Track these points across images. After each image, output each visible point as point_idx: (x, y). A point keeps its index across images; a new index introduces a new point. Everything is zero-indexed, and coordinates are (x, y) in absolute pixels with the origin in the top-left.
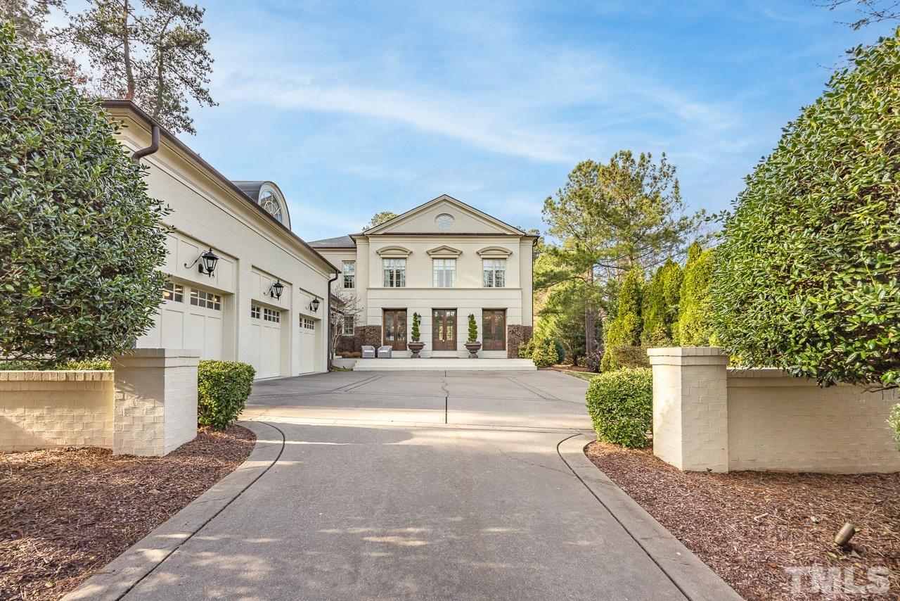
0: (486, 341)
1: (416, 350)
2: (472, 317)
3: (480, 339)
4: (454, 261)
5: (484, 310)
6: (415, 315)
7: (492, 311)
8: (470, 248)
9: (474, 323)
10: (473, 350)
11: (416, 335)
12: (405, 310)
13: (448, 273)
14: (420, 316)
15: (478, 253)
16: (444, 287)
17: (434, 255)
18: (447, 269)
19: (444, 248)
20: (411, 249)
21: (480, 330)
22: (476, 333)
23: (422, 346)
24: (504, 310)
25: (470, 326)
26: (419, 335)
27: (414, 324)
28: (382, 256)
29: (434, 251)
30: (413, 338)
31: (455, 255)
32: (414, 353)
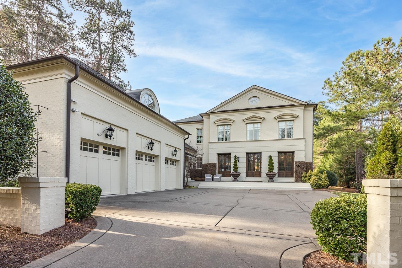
0: (280, 171)
1: (236, 177)
2: (270, 157)
3: (276, 170)
4: (260, 124)
5: (279, 153)
6: (235, 157)
7: (285, 153)
8: (270, 115)
9: (272, 160)
10: (271, 177)
11: (236, 168)
12: (230, 154)
13: (256, 132)
14: (238, 157)
15: (275, 118)
16: (254, 140)
17: (247, 121)
18: (255, 129)
19: (254, 117)
20: (234, 119)
21: (276, 165)
22: (273, 167)
23: (239, 174)
24: (293, 152)
25: (269, 162)
26: (237, 168)
27: (234, 162)
28: (217, 124)
29: (247, 119)
30: (234, 170)
31: (260, 120)
32: (234, 178)
